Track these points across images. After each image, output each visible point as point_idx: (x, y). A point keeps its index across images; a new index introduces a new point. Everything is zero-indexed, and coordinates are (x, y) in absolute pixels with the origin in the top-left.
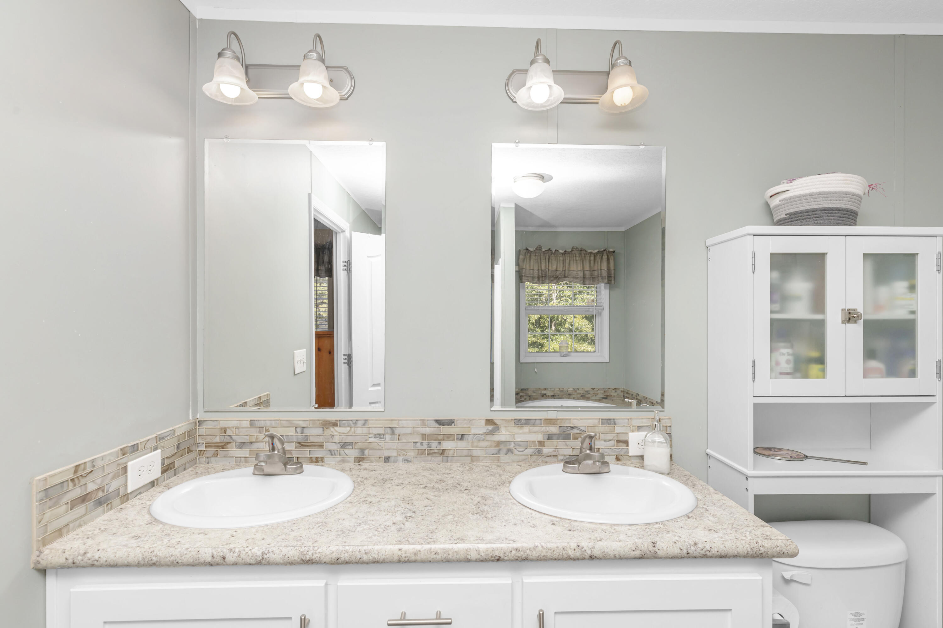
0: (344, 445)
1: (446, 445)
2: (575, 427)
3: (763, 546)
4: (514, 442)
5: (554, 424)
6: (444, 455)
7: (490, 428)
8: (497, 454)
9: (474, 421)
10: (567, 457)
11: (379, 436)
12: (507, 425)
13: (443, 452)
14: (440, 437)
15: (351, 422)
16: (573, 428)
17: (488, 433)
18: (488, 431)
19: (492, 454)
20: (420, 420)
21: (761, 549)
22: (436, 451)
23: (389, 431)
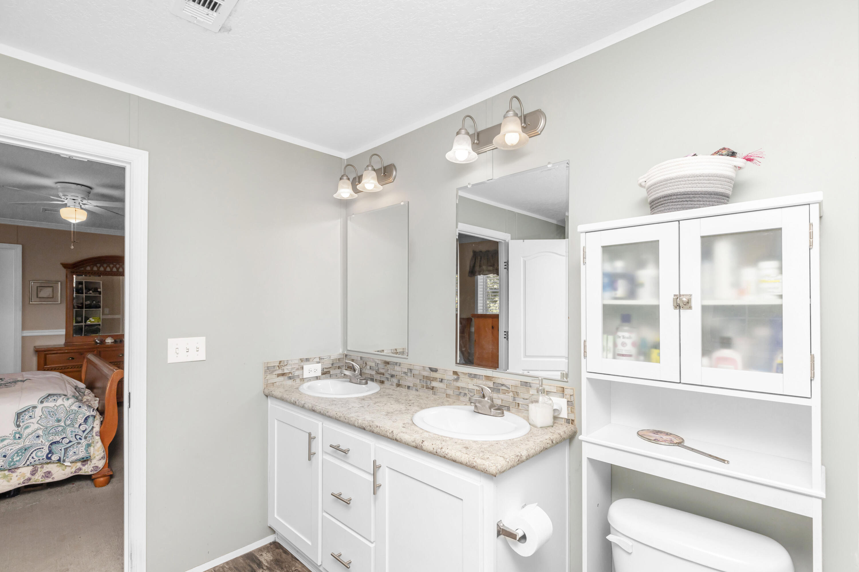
0: (392, 376)
1: (434, 384)
2: (504, 384)
3: (476, 462)
4: (468, 388)
5: (490, 380)
6: (433, 390)
7: (456, 377)
8: (459, 395)
9: (447, 371)
10: (499, 406)
11: (405, 373)
12: (464, 377)
13: (433, 388)
14: (432, 379)
15: (394, 363)
16: (502, 385)
17: (454, 380)
18: (454, 379)
19: (457, 395)
20: (423, 366)
21: (474, 463)
22: (430, 387)
23: (409, 371)
